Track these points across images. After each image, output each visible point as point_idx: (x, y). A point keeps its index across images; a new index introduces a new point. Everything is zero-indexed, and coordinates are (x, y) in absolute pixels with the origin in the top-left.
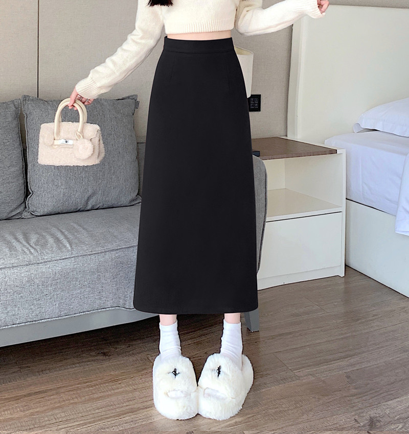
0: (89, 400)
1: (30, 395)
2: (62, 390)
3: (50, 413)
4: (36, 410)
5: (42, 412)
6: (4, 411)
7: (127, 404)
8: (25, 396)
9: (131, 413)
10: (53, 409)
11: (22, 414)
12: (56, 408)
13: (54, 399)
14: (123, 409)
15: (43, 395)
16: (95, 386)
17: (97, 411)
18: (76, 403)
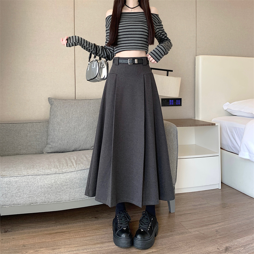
0: (83, 237)
1: (56, 233)
2: (72, 232)
3: (63, 241)
4: (57, 239)
5: (60, 240)
6: (43, 239)
7: (101, 239)
8: (54, 233)
9: (101, 243)
10: (65, 239)
11: (50, 240)
12: (67, 239)
13: (67, 235)
14: (98, 241)
15: (62, 233)
16: (88, 231)
17: (86, 241)
18: (76, 238)
